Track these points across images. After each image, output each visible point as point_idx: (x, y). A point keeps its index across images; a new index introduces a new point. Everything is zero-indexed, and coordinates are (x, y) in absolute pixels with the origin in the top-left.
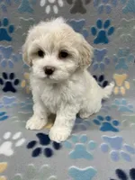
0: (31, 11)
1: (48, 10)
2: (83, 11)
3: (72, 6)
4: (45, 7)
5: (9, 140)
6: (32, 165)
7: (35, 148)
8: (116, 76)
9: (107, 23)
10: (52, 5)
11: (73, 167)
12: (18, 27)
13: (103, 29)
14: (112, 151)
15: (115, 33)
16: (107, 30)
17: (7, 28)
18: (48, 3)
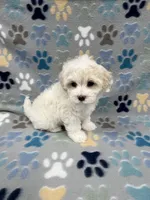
0: (67, 45)
1: (81, 44)
2: (111, 43)
4: (79, 41)
5: (58, 160)
6: (89, 186)
9: (132, 52)
10: (84, 39)
11: (128, 185)
13: (127, 57)
16: (131, 58)
17: (46, 59)
18: (81, 38)
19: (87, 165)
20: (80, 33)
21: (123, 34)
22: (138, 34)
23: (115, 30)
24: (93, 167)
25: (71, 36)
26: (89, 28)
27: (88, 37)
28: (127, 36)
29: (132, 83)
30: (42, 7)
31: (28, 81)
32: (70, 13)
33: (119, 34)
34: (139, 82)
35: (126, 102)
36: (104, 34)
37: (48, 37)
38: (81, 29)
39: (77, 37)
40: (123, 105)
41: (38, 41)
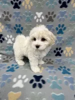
1: (37, 21)
2: (53, 21)
3: (48, 19)
7: (33, 83)
8: (67, 48)
9: (63, 26)
10: (39, 19)
12: (25, 28)
13: (61, 28)
14: (70, 84)
15: (66, 30)
16: (63, 28)
17: (20, 28)
18: (37, 18)
19: (35, 82)
20: (37, 16)
21: (59, 17)
22: (66, 16)
23: (54, 14)
24: (37, 83)
25: (33, 17)
26: (41, 13)
27: (41, 18)
28: (61, 18)
29: (63, 42)
30: (18, 2)
31: (11, 39)
32: (32, 5)
33: (57, 16)
34: (67, 41)
35: (60, 51)
36: (49, 16)
37: (21, 17)
38: (37, 13)
39: (35, 17)
40: (58, 52)
41: (16, 19)
